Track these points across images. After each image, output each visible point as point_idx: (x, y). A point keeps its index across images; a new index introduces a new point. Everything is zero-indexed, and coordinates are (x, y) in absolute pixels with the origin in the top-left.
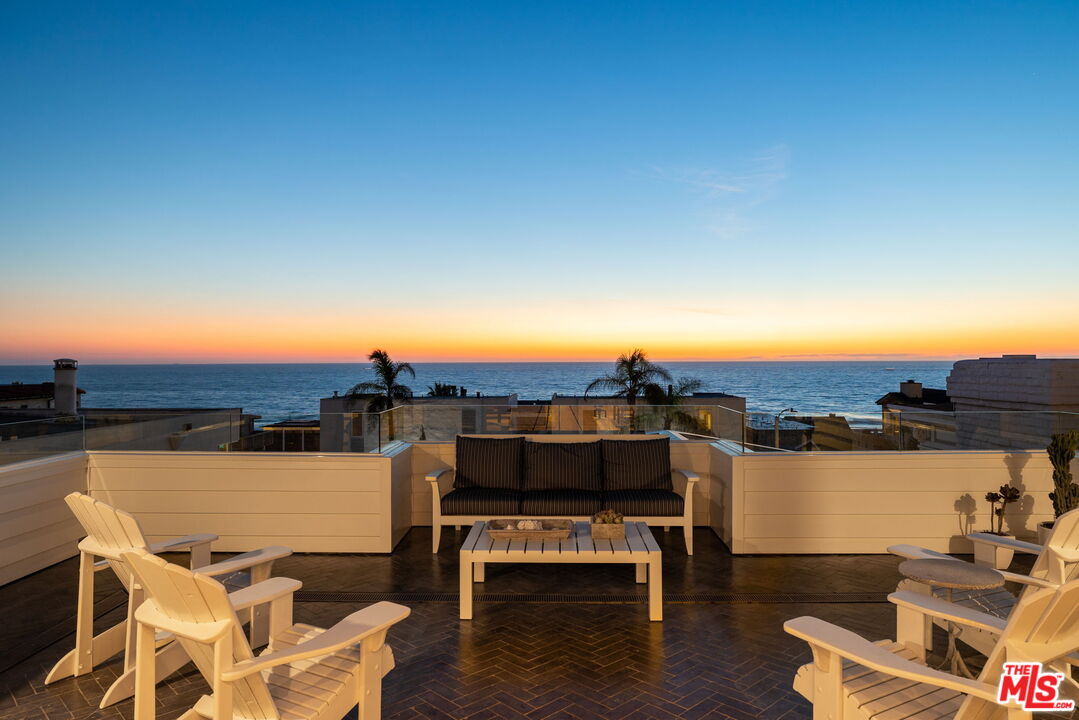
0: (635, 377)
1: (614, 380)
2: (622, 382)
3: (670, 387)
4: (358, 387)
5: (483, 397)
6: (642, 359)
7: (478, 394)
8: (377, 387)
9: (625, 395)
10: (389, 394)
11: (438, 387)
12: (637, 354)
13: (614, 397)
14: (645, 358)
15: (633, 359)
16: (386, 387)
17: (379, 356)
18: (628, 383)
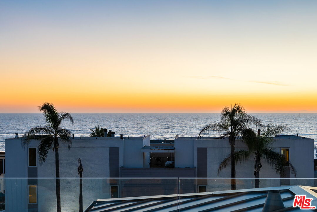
0: (235, 124)
1: (220, 126)
2: (225, 128)
3: (259, 131)
4: (32, 130)
5: (125, 138)
6: (240, 111)
7: (122, 135)
8: (46, 130)
9: (228, 136)
10: (55, 135)
11: (97, 129)
12: (237, 107)
13: (220, 138)
14: (242, 110)
15: (234, 111)
16: (54, 130)
17: (48, 108)
18: (230, 128)
